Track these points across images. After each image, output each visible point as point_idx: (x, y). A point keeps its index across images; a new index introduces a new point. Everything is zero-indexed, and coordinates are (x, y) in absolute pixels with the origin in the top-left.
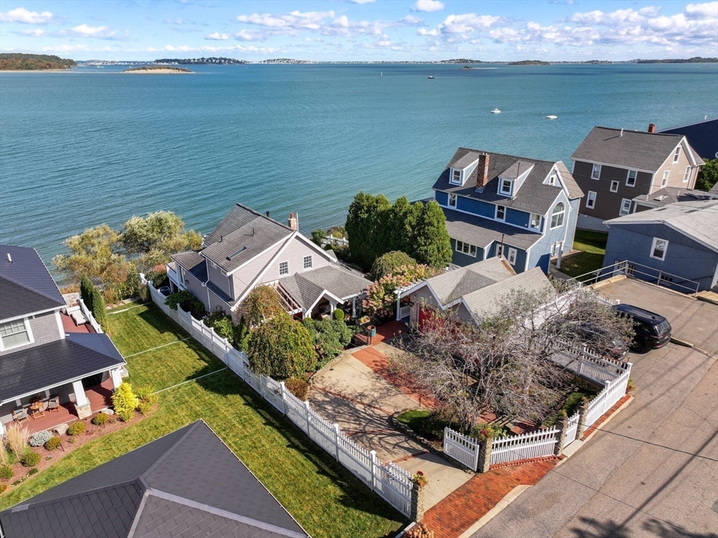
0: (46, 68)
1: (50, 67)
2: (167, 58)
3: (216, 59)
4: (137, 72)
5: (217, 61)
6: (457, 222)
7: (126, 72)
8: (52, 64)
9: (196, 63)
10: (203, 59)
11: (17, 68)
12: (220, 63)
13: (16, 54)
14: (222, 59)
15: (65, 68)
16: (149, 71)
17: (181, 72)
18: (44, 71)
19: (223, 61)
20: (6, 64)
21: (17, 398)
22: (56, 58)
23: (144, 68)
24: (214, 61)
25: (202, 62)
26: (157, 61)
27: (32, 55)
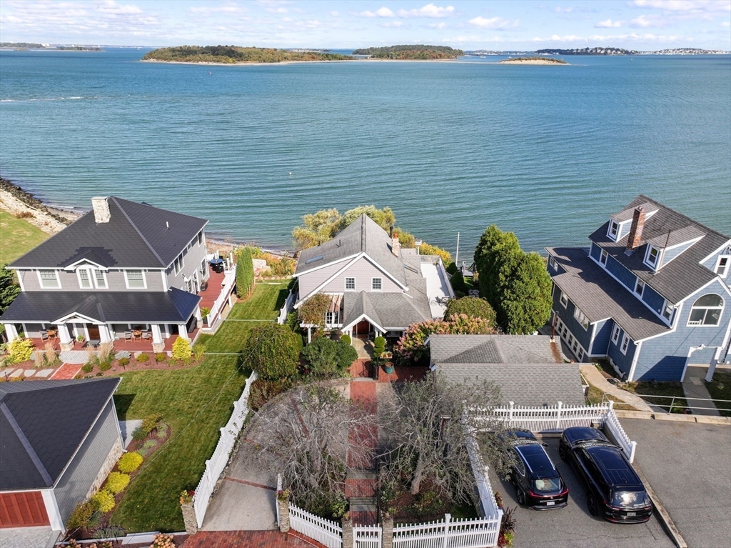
0: (437, 58)
1: (441, 56)
2: (550, 48)
3: (602, 49)
4: (512, 62)
5: (603, 52)
6: (592, 284)
7: (502, 62)
8: (443, 54)
9: (578, 54)
10: (588, 49)
11: (415, 58)
12: (605, 53)
13: (419, 46)
14: (609, 49)
15: (452, 58)
16: (524, 62)
17: (555, 63)
18: (435, 61)
19: (609, 51)
20: (408, 55)
21: (129, 323)
22: (449, 49)
23: (520, 59)
24: (599, 51)
25: (585, 52)
26: (539, 51)
27: (431, 46)
